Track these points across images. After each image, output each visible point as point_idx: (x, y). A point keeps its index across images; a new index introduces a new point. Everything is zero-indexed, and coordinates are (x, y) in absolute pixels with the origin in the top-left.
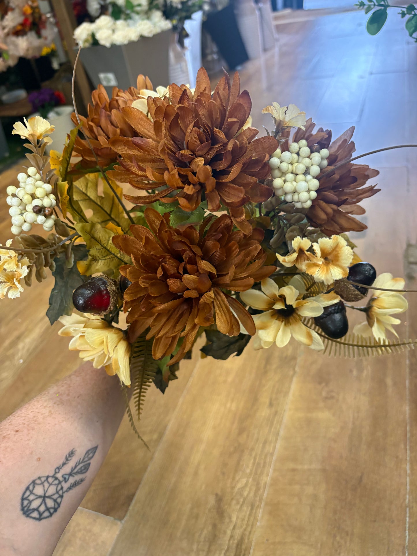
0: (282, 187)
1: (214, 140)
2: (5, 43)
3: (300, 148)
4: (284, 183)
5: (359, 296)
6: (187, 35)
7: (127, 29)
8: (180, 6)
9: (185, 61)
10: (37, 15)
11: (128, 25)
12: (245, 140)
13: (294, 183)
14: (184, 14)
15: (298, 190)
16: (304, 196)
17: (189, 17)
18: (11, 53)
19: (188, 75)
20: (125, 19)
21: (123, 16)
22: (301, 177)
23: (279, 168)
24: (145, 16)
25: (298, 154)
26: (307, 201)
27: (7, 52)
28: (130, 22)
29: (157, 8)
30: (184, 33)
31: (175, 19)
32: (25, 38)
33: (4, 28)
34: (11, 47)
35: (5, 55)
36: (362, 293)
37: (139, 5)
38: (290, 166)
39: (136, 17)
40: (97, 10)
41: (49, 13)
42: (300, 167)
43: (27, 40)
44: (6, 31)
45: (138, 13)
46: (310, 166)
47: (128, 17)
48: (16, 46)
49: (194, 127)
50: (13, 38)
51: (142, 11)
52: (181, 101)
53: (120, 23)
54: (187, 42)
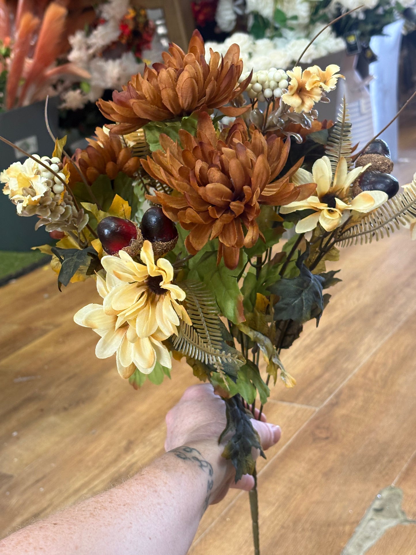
2: (88, 68)
6: (373, 58)
7: (272, 52)
8: (362, 16)
9: (368, 97)
10: (141, 20)
11: (275, 47)
14: (369, 27)
17: (378, 31)
18: (93, 83)
19: (371, 118)
20: (271, 38)
21: (268, 33)
24: (302, 34)
27: (88, 81)
28: (278, 41)
29: (325, 20)
30: (369, 54)
31: (354, 35)
32: (118, 62)
33: (88, 47)
34: (96, 75)
35: (84, 86)
37: (295, 18)
39: (289, 34)
40: (230, 22)
41: (160, 19)
43: (121, 64)
44: (91, 51)
45: (292, 29)
47: (277, 33)
48: (102, 73)
50: (100, 63)
51: (299, 25)
53: (263, 43)
54: (372, 67)
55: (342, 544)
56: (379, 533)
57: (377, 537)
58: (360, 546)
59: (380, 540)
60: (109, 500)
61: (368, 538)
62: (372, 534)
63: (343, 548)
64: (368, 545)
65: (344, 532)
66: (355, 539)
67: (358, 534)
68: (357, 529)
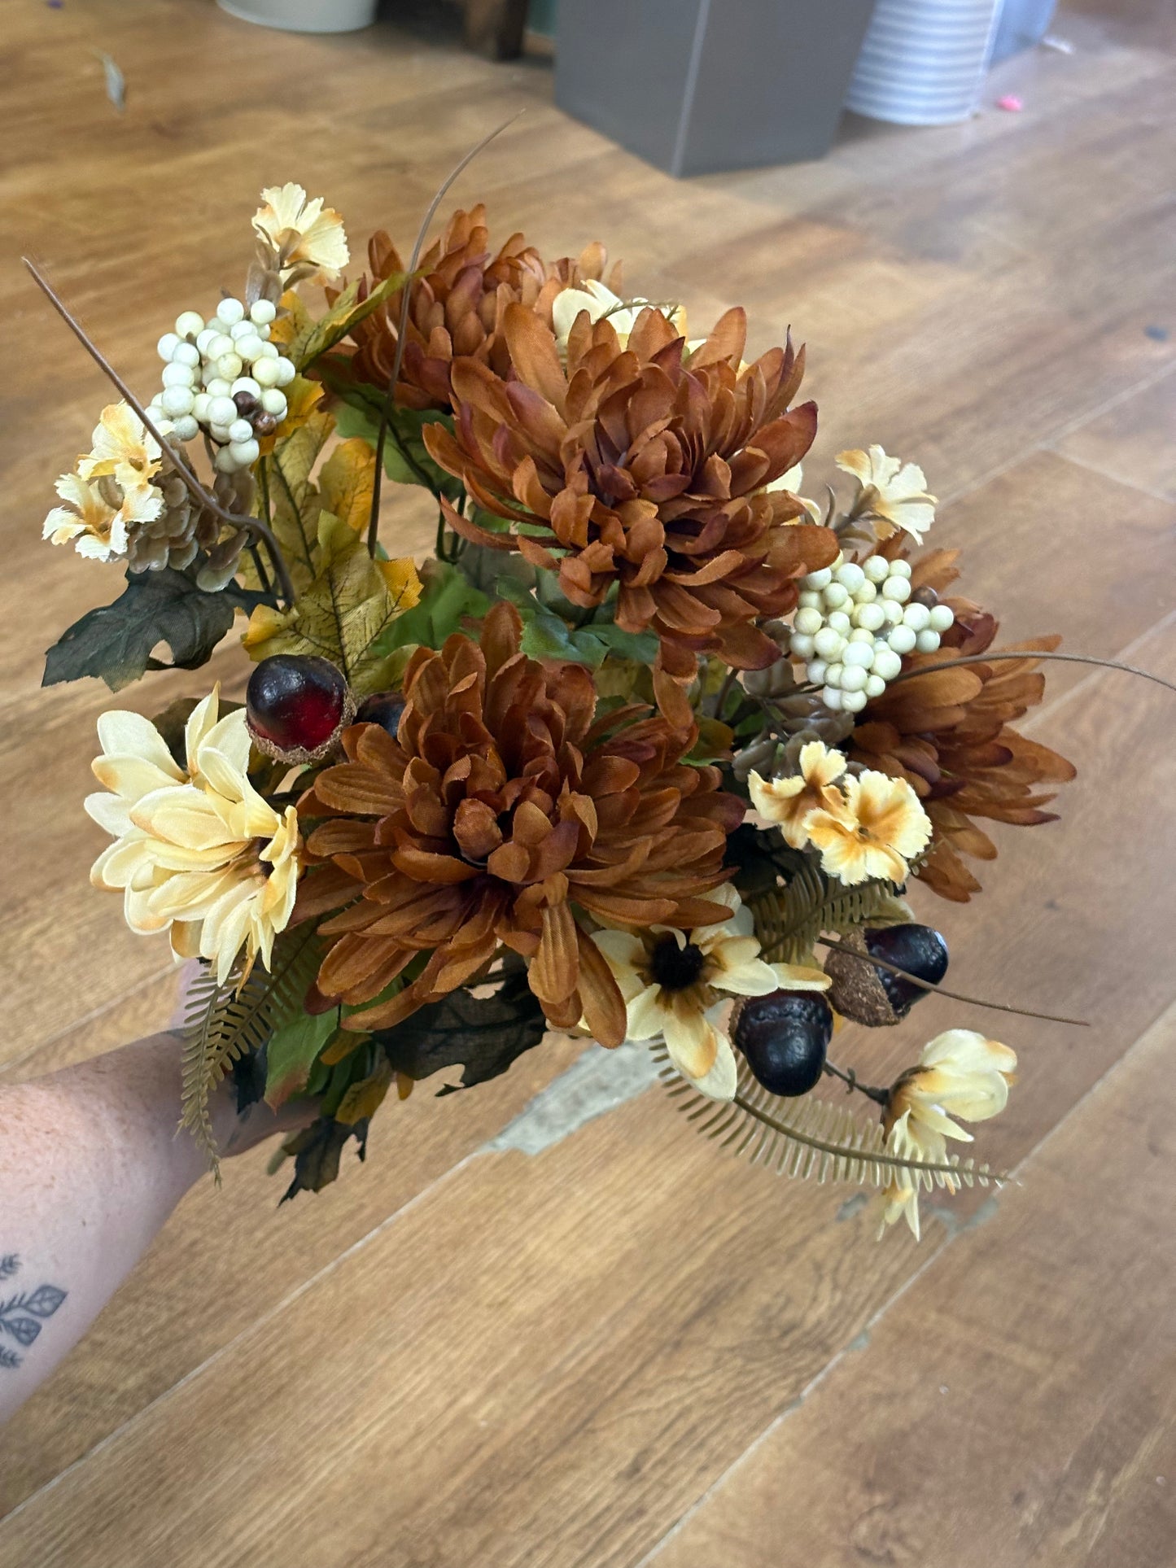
0: (812, 635)
1: (698, 480)
3: (888, 577)
4: (822, 627)
5: (882, 1005)
12: (769, 513)
13: (844, 641)
15: (845, 661)
16: (853, 675)
22: (863, 635)
23: (822, 592)
25: (879, 587)
26: (854, 691)
36: (892, 999)
38: (850, 602)
42: (871, 616)
46: (896, 622)
49: (668, 428)
52: (659, 357)
55: (536, 1084)
56: (635, 1083)
57: (627, 1093)
58: (579, 1102)
59: (630, 1103)
60: (16, 1111)
61: (604, 1088)
62: (617, 1083)
63: (537, 1096)
64: (598, 1104)
65: (551, 1056)
66: (571, 1083)
67: (583, 1070)
68: (584, 1057)
